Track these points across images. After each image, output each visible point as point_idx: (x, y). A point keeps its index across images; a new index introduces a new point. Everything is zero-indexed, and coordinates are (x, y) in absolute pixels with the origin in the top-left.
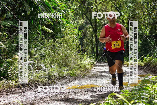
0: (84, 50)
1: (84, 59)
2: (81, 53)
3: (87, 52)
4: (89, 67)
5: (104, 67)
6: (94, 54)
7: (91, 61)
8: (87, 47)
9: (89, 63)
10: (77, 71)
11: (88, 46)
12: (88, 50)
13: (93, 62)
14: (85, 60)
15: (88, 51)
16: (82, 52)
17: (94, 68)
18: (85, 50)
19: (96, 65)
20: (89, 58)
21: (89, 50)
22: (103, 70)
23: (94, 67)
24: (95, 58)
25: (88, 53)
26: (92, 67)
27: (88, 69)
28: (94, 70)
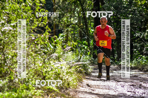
0: (57, 26)
1: (55, 54)
2: (46, 35)
3: (65, 34)
4: (72, 79)
5: (119, 83)
6: (88, 40)
7: (79, 61)
8: (65, 19)
9: (70, 68)
10: (32, 92)
11: (69, 15)
12: (68, 26)
13: (84, 66)
14: (58, 58)
15: (70, 29)
16: (49, 32)
17: (88, 85)
18: (60, 27)
19: (93, 74)
20: (70, 53)
21: (73, 27)
22: (115, 90)
23: (85, 81)
24: (89, 53)
25: (67, 37)
26: (80, 81)
27: (68, 84)
28: (87, 89)
